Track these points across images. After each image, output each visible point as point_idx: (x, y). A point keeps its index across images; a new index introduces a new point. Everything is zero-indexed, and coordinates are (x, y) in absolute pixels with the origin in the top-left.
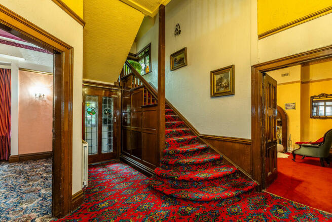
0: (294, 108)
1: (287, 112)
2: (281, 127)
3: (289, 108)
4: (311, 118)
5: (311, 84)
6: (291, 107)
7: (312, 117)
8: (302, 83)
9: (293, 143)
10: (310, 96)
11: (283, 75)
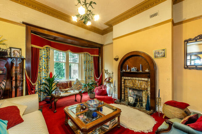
0: (164, 56)
1: (156, 61)
2: (149, 80)
3: (158, 56)
4: (185, 68)
5: (184, 25)
6: (161, 55)
7: (187, 67)
8: (174, 24)
9: (163, 101)
10: (183, 40)
11: (152, 16)
